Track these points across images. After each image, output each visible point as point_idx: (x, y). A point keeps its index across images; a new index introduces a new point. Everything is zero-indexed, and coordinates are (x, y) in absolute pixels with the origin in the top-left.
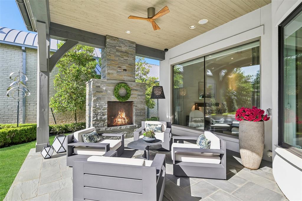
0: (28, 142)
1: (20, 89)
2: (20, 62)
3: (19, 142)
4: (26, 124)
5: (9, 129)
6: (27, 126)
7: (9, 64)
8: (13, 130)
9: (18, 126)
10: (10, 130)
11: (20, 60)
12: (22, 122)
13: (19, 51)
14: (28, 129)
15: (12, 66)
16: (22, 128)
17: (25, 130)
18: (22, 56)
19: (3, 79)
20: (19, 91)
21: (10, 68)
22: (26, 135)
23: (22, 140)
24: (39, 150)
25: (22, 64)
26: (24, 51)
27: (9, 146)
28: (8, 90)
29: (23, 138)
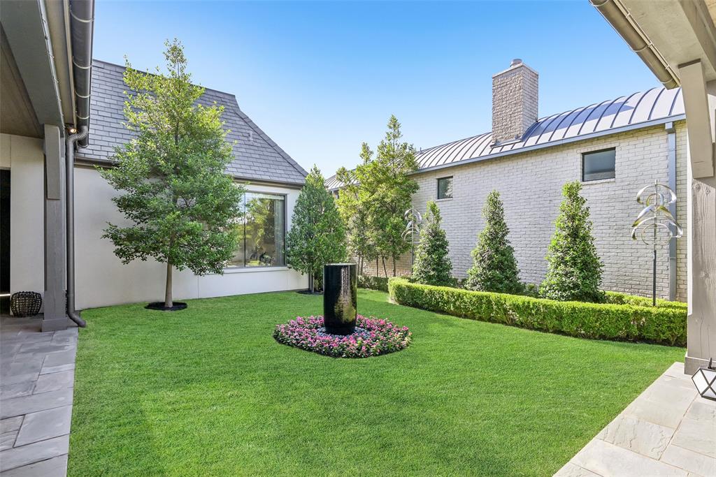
0: (675, 345)
1: (658, 224)
2: (663, 159)
3: (655, 340)
4: (674, 303)
5: (636, 307)
6: (675, 307)
7: (639, 170)
8: (643, 310)
9: (654, 304)
10: (636, 310)
11: (661, 154)
12: (668, 297)
13: (659, 134)
14: (674, 315)
15: (646, 173)
16: (662, 310)
17: (667, 315)
18: (666, 145)
19: (629, 203)
20: (656, 226)
21: (642, 177)
22: (670, 329)
23: (662, 337)
24: (690, 370)
25: (667, 162)
26: (672, 131)
27: (634, 341)
28: (634, 226)
29: (663, 334)
